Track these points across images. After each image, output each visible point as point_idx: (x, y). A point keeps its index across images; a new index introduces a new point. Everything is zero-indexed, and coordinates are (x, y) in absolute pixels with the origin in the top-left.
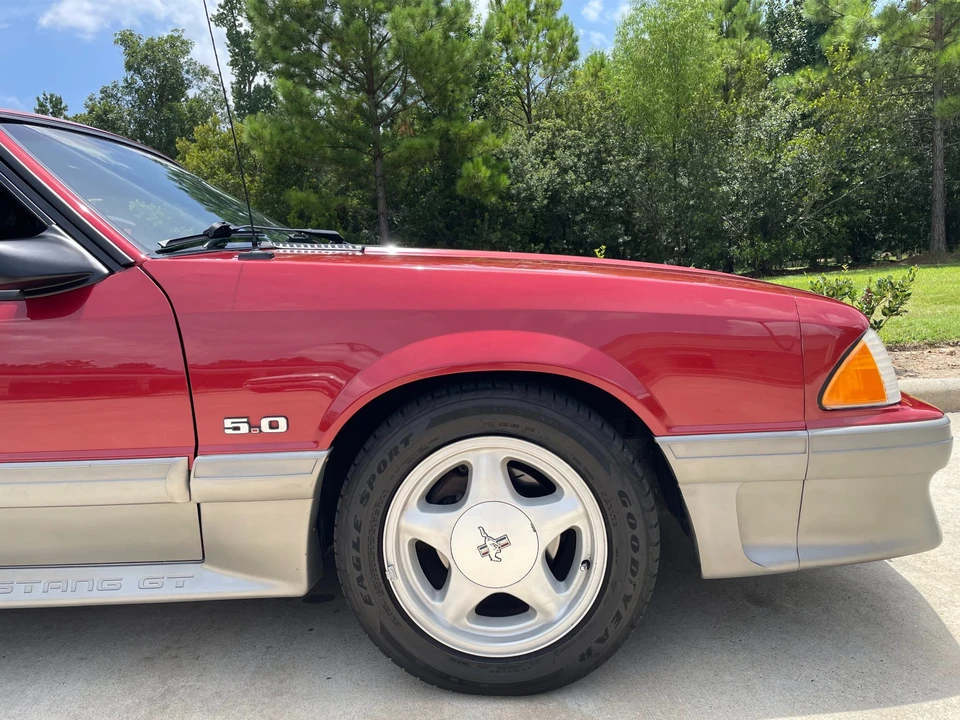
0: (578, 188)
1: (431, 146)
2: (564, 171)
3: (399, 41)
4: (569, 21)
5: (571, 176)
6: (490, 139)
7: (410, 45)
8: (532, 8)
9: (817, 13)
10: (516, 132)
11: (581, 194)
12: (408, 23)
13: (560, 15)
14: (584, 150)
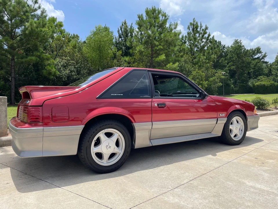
0: (75, 77)
1: (37, 60)
2: (71, 72)
3: (32, 29)
4: (65, 31)
5: (73, 73)
6: (52, 60)
7: (35, 30)
8: (55, 24)
9: (130, 45)
10: (58, 59)
11: (76, 78)
12: (35, 25)
13: (62, 28)
14: (76, 67)
